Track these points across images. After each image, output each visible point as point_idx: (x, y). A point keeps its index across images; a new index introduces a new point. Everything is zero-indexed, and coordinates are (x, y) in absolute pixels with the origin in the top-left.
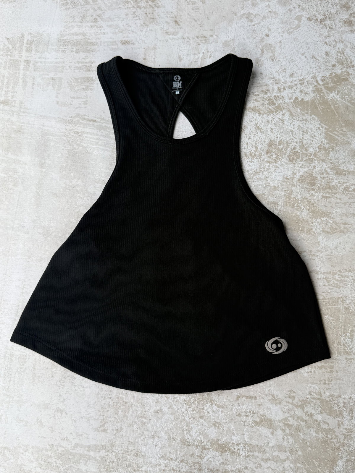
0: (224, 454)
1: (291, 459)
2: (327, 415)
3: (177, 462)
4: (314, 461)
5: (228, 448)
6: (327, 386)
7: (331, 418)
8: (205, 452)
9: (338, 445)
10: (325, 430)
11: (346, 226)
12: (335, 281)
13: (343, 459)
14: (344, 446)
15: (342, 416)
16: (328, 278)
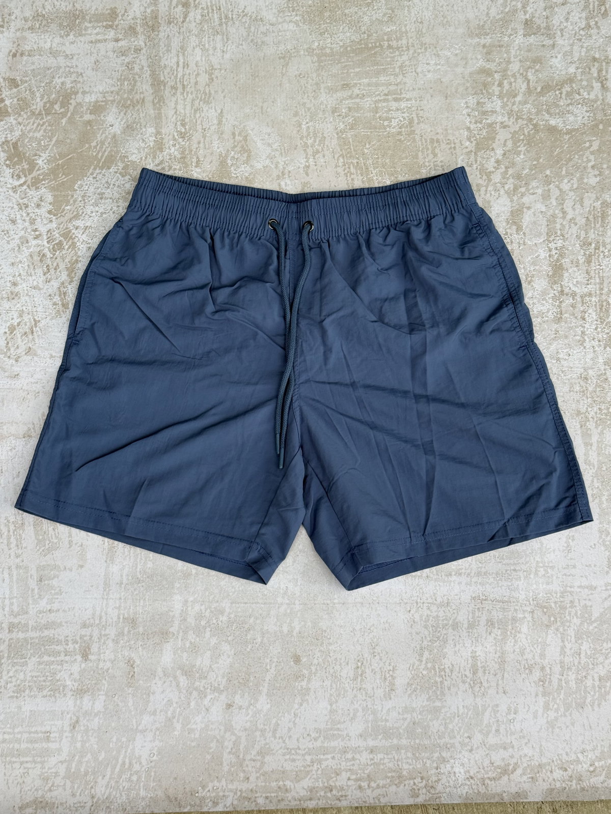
0: (565, 266)
1: (557, 183)
2: (494, 142)
3: (585, 325)
4: (555, 154)
5: (557, 262)
6: (458, 145)
7: (498, 137)
8: (566, 290)
9: (531, 127)
10: (514, 143)
11: (236, 133)
12: (315, 144)
13: (548, 119)
14: (531, 119)
15: (493, 123)
16: (313, 152)
